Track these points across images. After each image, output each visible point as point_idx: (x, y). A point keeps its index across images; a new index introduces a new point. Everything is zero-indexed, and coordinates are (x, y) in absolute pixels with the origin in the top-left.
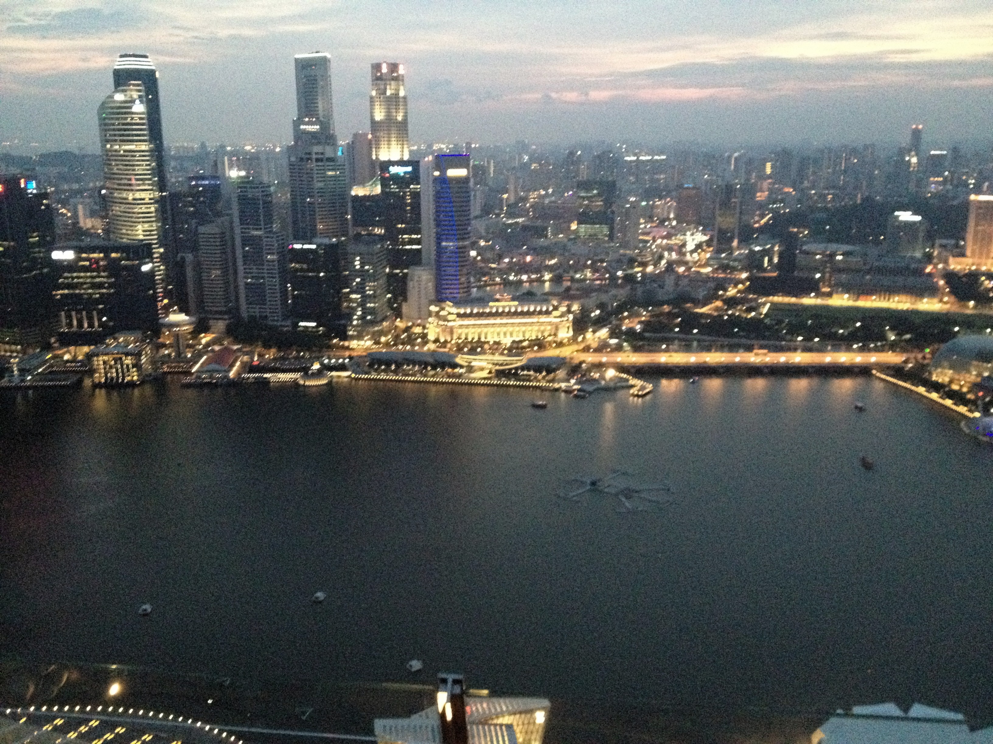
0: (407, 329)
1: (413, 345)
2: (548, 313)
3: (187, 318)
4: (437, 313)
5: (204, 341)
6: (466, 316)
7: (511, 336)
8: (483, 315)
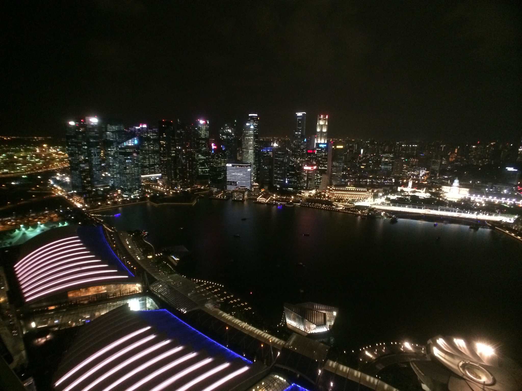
0: (320, 193)
1: (321, 198)
2: (365, 191)
3: (258, 184)
4: (329, 189)
5: (262, 191)
6: (338, 190)
7: (352, 198)
8: (344, 191)
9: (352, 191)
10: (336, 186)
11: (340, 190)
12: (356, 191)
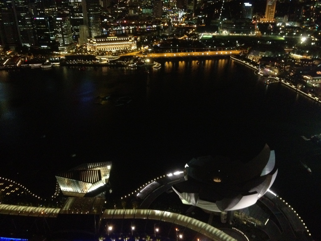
0: (80, 47)
1: (82, 53)
2: (128, 40)
4: (90, 41)
5: (8, 54)
6: (99, 42)
7: (116, 49)
8: (105, 42)
9: (115, 41)
10: (96, 38)
11: (102, 42)
12: (119, 41)
